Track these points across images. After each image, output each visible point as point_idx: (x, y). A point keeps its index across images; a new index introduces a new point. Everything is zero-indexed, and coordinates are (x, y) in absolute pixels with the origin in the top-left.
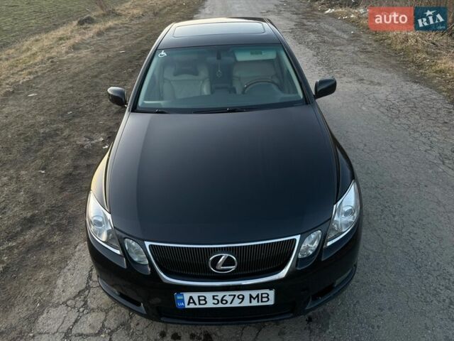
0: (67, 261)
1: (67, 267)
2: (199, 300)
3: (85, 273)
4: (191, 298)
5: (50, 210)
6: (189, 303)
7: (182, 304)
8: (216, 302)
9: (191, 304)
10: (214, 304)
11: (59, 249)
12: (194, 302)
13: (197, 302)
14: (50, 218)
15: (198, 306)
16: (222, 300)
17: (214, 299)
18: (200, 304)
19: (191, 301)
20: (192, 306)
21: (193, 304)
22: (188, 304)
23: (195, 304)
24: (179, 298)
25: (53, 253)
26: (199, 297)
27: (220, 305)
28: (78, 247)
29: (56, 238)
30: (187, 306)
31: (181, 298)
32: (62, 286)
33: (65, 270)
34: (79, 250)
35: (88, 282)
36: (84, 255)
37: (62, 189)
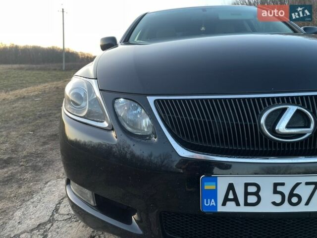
0: (32, 195)
1: (32, 200)
2: (247, 194)
3: (51, 206)
4: (231, 187)
5: (28, 156)
6: (226, 200)
7: (213, 203)
8: (278, 199)
9: (228, 203)
10: (274, 203)
11: (27, 184)
12: (236, 200)
13: (241, 200)
14: (26, 161)
15: (243, 209)
16: (292, 195)
17: (275, 192)
18: (246, 204)
19: (231, 196)
20: (231, 207)
21: (233, 203)
22: (224, 204)
23: (238, 204)
24: (208, 186)
25: (20, 187)
26: (247, 185)
27: (286, 208)
28: (49, 183)
29: (27, 176)
30: (221, 209)
31: (213, 187)
32: (20, 217)
33: (29, 203)
34: (50, 186)
35: (53, 215)
36: (54, 189)
37: (44, 143)
